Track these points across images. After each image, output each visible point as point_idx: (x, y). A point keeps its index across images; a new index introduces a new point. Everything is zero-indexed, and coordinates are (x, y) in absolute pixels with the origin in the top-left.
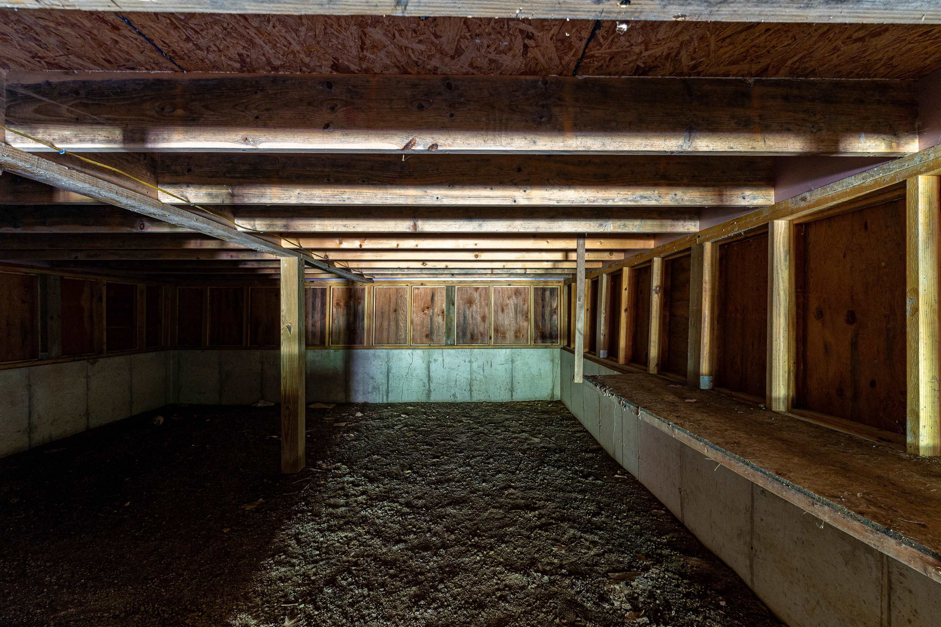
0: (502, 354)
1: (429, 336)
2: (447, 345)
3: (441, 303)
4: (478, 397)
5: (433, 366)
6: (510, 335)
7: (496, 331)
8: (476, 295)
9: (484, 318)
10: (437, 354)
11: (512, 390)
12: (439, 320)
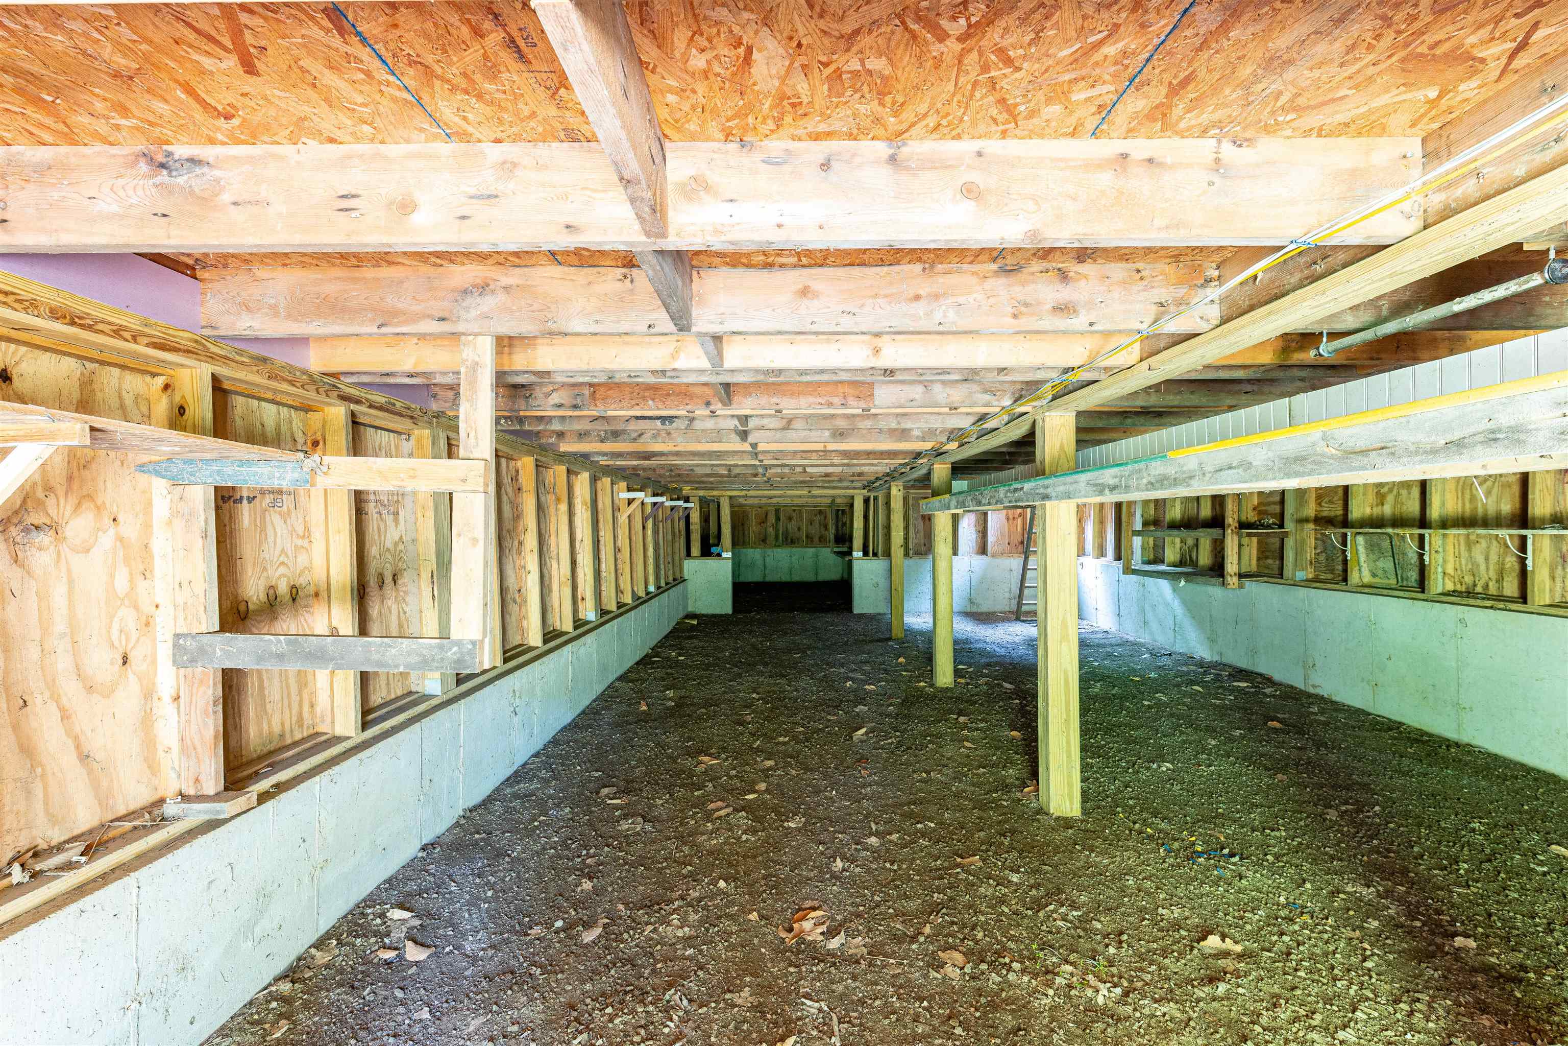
0: (811, 551)
1: (764, 541)
2: (775, 546)
3: (772, 519)
4: (796, 578)
5: (768, 559)
6: (816, 539)
7: (807, 537)
8: (794, 515)
9: (799, 529)
10: (769, 552)
11: (816, 574)
12: (771, 530)
